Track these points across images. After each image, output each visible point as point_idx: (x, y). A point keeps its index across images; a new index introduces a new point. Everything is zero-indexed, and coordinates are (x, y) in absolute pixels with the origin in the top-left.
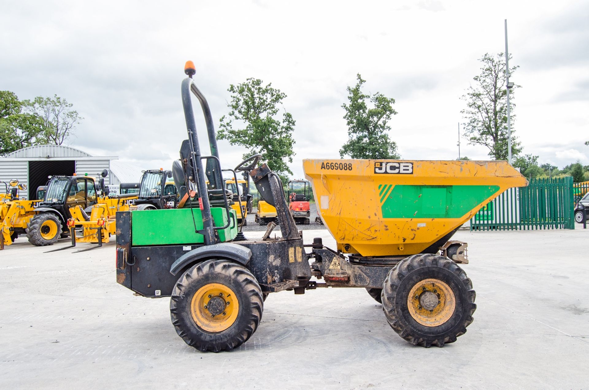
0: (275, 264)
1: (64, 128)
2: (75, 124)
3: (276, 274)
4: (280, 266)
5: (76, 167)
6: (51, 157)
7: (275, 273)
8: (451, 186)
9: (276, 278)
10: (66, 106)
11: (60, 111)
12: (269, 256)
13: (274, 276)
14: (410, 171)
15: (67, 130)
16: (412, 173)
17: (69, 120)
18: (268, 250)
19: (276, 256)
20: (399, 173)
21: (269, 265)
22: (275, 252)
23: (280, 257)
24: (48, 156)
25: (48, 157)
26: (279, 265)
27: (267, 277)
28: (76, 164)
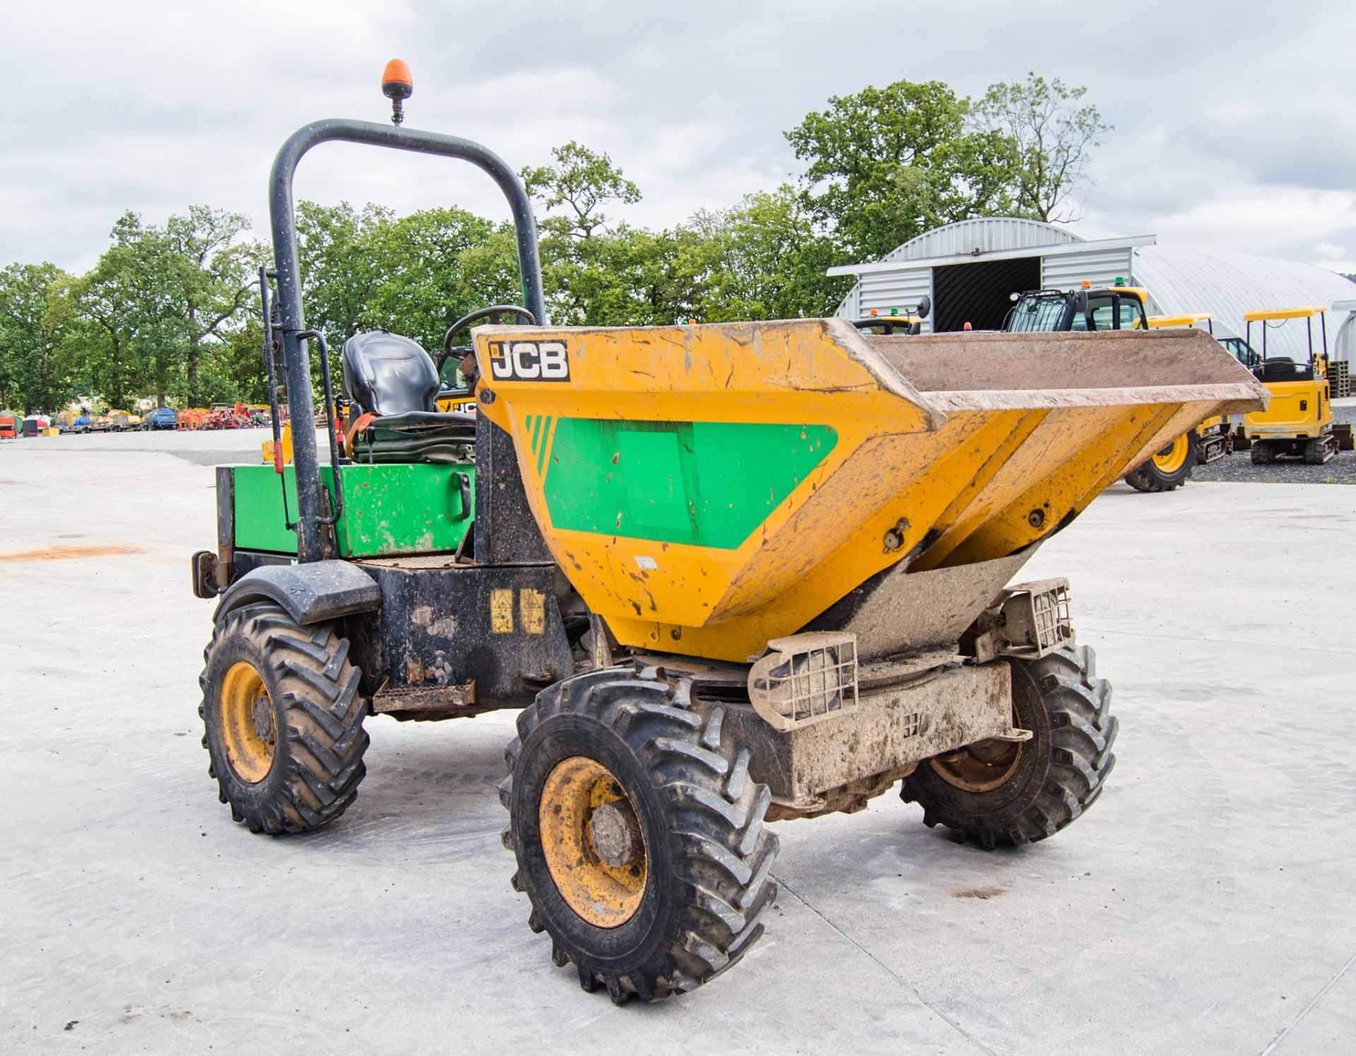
0: (435, 632)
1: (1060, 162)
2: (1088, 148)
3: (439, 659)
4: (454, 637)
5: (1042, 274)
6: (984, 253)
7: (435, 657)
8: (689, 424)
9: (439, 673)
10: (1064, 97)
11: (1047, 115)
12: (413, 609)
13: (430, 665)
14: (562, 373)
15: (1067, 167)
16: (567, 379)
17: (1075, 138)
18: (409, 591)
19: (440, 611)
20: (540, 378)
21: (412, 633)
22: (437, 597)
23: (454, 612)
24: (977, 250)
25: (977, 253)
26: (450, 636)
27: (406, 666)
28: (1042, 265)
